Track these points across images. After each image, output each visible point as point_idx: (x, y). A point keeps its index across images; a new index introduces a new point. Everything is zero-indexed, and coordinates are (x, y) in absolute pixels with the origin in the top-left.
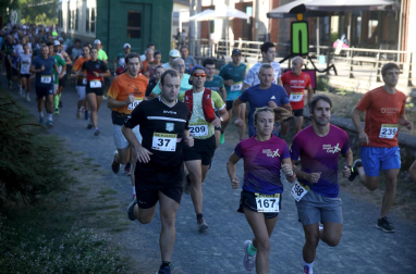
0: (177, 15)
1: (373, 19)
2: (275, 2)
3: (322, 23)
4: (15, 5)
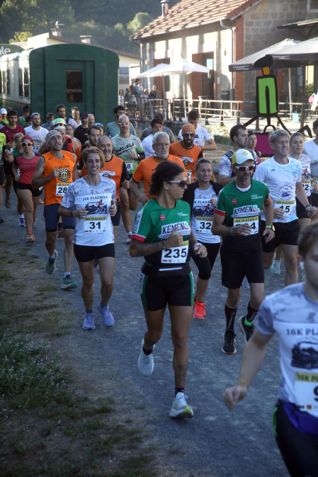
0: (126, 71)
2: (240, 54)
3: (295, 75)
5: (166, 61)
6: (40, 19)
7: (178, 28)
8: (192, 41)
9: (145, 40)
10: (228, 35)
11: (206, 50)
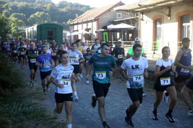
0: (66, 34)
1: (130, 33)
2: (98, 29)
3: (114, 35)
4: (10, 33)
5: (78, 31)
6: (41, 21)
7: (81, 22)
8: (85, 25)
9: (71, 25)
10: (95, 24)
11: (89, 27)
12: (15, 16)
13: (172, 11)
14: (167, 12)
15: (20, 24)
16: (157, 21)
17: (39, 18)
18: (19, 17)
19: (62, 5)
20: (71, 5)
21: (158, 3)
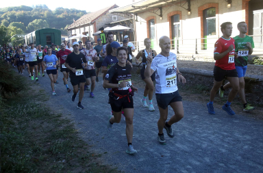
0: (64, 39)
2: (95, 31)
4: (10, 41)
5: (75, 35)
7: (78, 26)
8: (82, 29)
9: (69, 30)
10: (92, 27)
11: (86, 31)
12: (14, 25)
13: (163, 11)
14: (158, 12)
15: (19, 33)
16: (150, 21)
17: (37, 26)
18: (18, 26)
19: (59, 11)
20: (68, 11)
21: (150, 4)
